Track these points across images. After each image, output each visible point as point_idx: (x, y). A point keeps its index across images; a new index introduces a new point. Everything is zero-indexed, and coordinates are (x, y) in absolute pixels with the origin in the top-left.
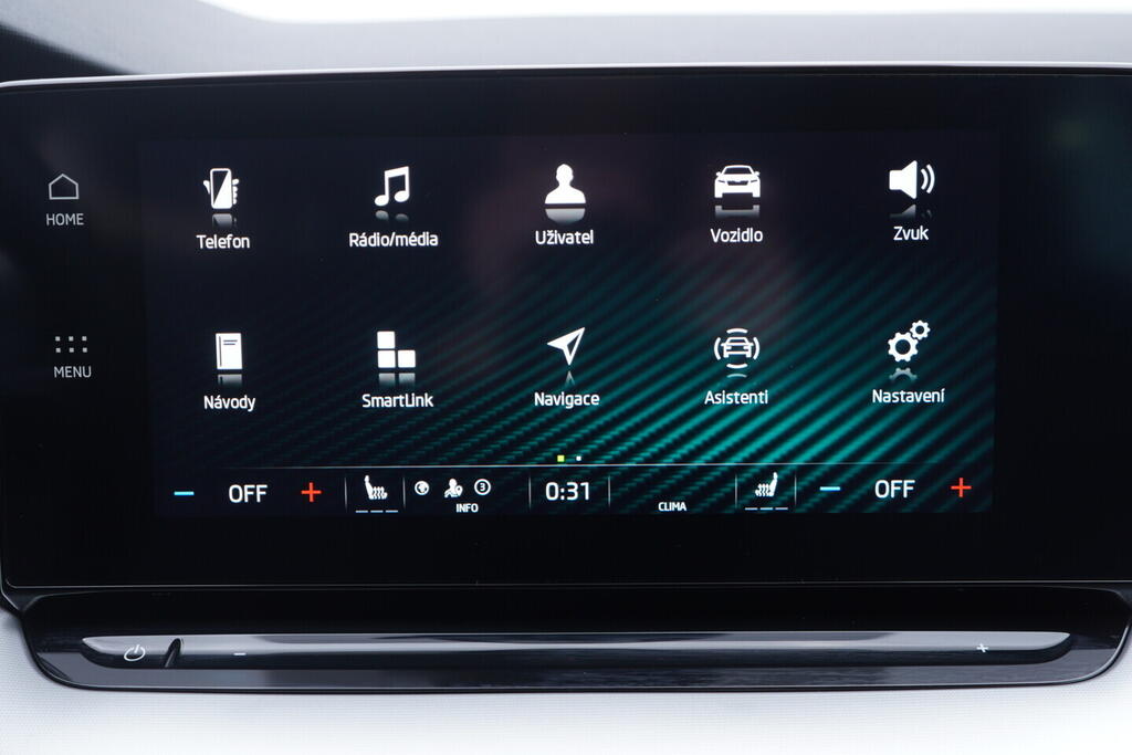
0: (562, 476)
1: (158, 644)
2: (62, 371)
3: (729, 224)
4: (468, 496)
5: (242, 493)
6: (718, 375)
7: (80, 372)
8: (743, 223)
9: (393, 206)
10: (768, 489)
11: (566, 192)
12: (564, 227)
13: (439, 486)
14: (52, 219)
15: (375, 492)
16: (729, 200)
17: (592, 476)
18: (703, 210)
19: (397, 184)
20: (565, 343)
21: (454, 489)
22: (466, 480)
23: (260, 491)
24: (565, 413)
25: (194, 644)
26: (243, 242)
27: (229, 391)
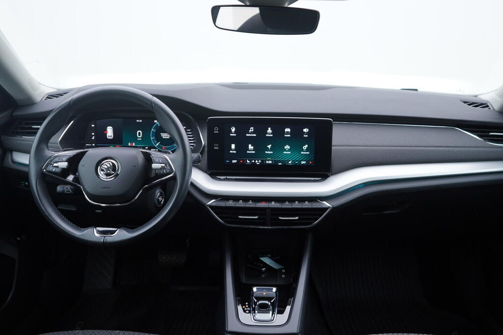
0: (268, 160)
1: (225, 177)
2: (215, 148)
3: (287, 134)
4: (258, 162)
5: (234, 161)
6: (285, 150)
7: (217, 148)
8: (288, 134)
9: (251, 132)
10: (290, 162)
11: (269, 131)
12: (269, 134)
13: (255, 161)
14: (215, 132)
15: (248, 162)
16: (287, 132)
17: (272, 160)
18: (284, 133)
19: (252, 129)
20: (269, 146)
21: (257, 161)
22: (258, 160)
23: (236, 161)
24: (268, 154)
25: (228, 177)
26: (235, 135)
27: (233, 150)
